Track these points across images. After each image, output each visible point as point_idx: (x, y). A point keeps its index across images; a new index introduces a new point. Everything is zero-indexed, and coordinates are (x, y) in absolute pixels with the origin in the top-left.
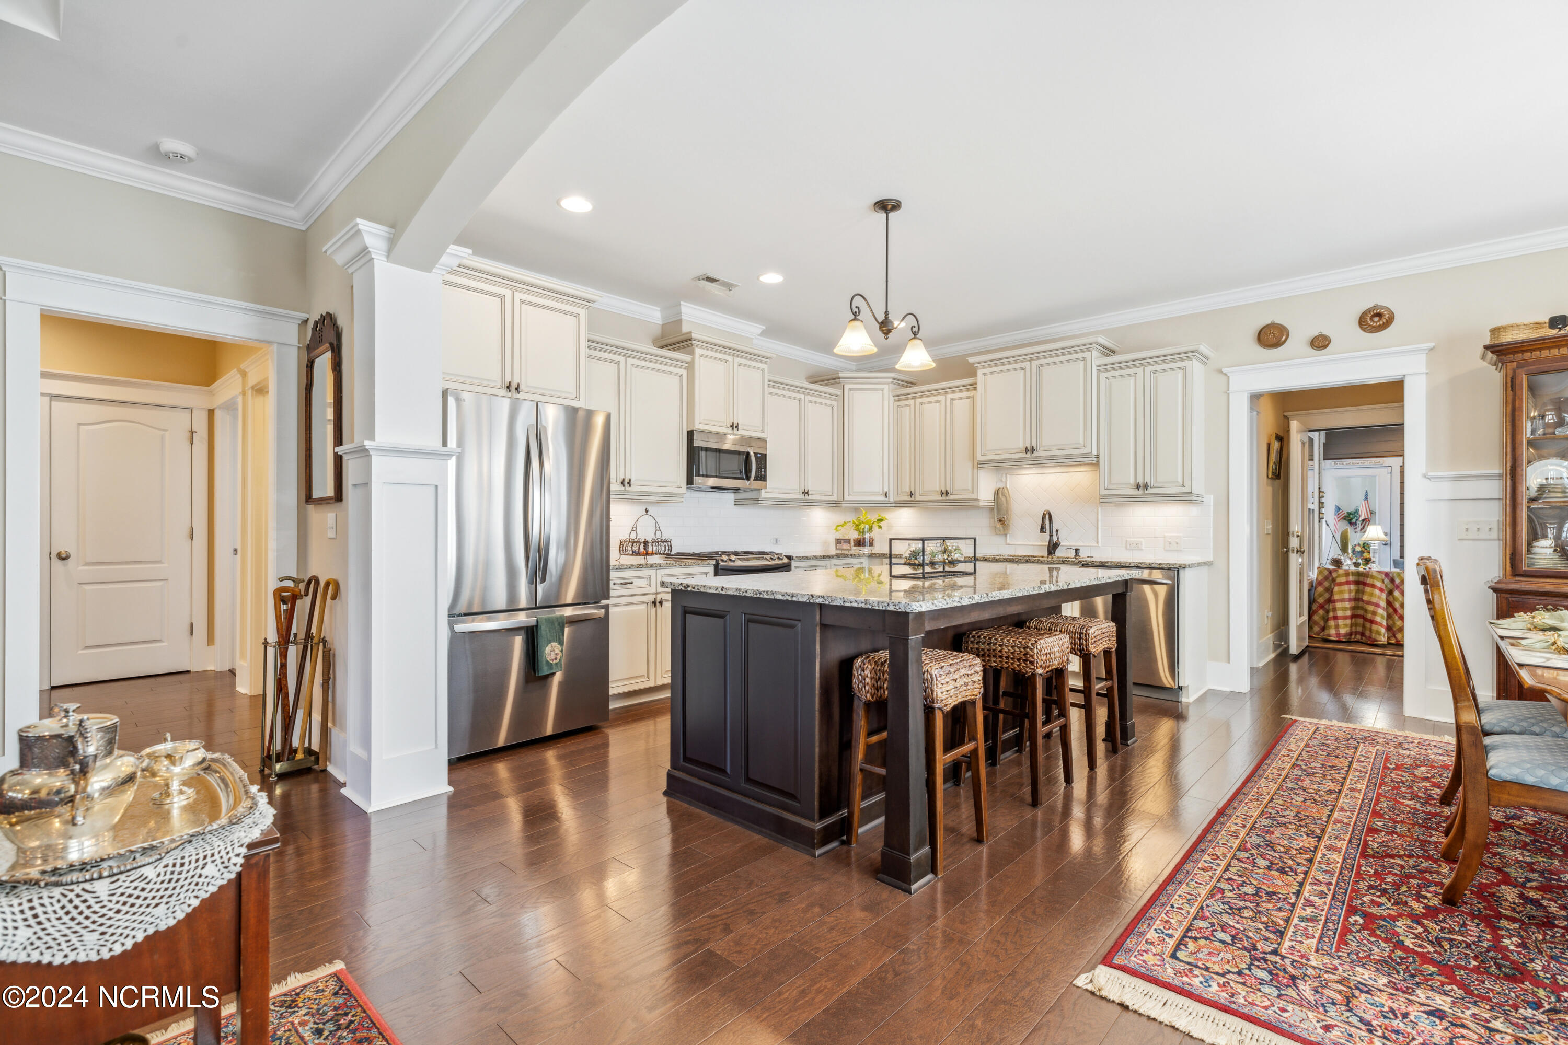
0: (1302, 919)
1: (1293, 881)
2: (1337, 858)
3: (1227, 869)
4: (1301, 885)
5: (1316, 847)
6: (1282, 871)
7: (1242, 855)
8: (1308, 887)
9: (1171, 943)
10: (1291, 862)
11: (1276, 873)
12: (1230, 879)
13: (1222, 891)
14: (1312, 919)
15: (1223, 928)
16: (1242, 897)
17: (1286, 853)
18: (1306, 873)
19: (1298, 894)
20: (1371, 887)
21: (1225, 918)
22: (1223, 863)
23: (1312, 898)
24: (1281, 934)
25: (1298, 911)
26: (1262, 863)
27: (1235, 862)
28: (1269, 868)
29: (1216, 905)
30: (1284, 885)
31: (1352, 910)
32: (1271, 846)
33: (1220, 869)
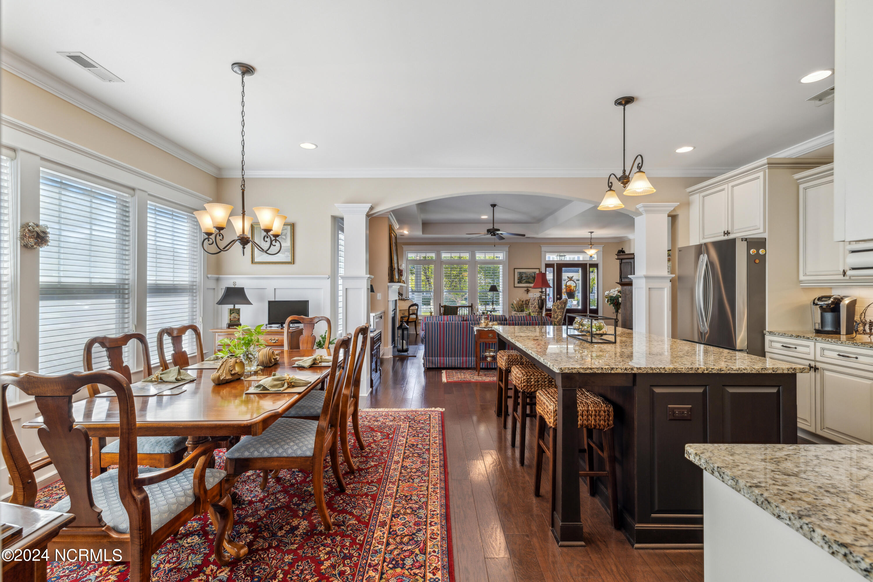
0: (405, 432)
1: (409, 443)
2: (396, 458)
3: (429, 439)
4: (406, 442)
5: (403, 461)
6: (413, 445)
7: (427, 447)
8: (404, 442)
9: (432, 417)
10: (411, 450)
11: (415, 444)
12: (427, 436)
13: (427, 432)
14: (402, 432)
15: (422, 423)
16: (421, 433)
17: (413, 453)
18: (406, 447)
19: (407, 439)
20: (385, 448)
21: (423, 425)
22: (431, 441)
23: (403, 439)
24: (409, 426)
25: (406, 434)
26: (420, 446)
27: (428, 443)
28: (417, 445)
29: (427, 428)
30: (412, 440)
31: (392, 438)
32: (419, 455)
33: (431, 439)
